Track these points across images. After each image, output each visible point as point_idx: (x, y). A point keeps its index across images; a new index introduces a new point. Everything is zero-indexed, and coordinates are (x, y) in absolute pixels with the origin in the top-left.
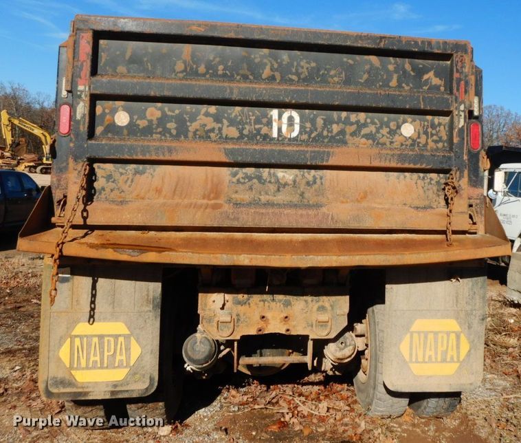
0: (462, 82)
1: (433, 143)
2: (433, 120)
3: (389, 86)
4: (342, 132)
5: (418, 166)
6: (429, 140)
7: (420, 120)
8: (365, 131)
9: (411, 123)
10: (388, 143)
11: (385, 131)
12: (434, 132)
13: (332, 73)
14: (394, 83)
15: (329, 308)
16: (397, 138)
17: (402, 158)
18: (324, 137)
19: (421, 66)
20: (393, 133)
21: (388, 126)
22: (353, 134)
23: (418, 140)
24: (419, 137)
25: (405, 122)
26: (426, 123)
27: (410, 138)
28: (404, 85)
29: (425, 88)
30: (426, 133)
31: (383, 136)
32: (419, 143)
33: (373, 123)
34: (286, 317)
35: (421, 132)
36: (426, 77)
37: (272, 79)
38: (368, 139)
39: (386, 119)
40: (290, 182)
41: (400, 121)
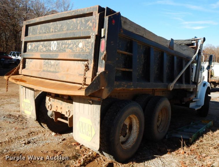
0: (94, 23)
1: (88, 50)
2: (88, 41)
3: (78, 29)
4: (65, 47)
5: (79, 59)
6: (87, 49)
7: (85, 41)
8: (70, 46)
9: (82, 42)
10: (75, 50)
11: (74, 46)
12: (88, 45)
13: (64, 27)
14: (79, 28)
15: (70, 107)
16: (78, 48)
17: (75, 55)
18: (61, 49)
19: (87, 19)
20: (77, 46)
21: (76, 44)
22: (67, 48)
23: (83, 49)
24: (83, 48)
25: (80, 42)
26: (86, 42)
27: (81, 48)
28: (81, 28)
29: (87, 28)
30: (86, 46)
31: (74, 48)
32: (84, 50)
33: (72, 43)
34: (61, 108)
35: (84, 45)
36: (88, 23)
37: (52, 32)
38: (70, 49)
39: (75, 42)
40: (53, 64)
41: (79, 42)
